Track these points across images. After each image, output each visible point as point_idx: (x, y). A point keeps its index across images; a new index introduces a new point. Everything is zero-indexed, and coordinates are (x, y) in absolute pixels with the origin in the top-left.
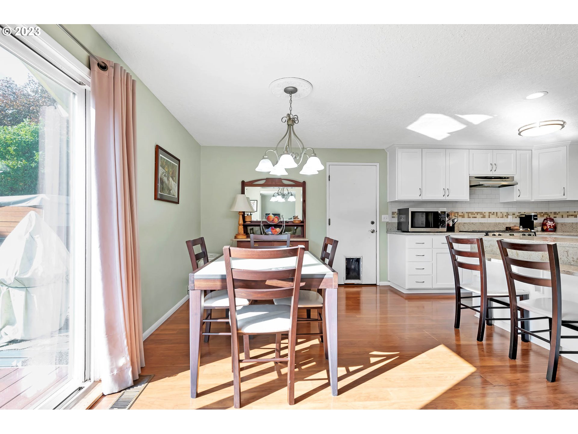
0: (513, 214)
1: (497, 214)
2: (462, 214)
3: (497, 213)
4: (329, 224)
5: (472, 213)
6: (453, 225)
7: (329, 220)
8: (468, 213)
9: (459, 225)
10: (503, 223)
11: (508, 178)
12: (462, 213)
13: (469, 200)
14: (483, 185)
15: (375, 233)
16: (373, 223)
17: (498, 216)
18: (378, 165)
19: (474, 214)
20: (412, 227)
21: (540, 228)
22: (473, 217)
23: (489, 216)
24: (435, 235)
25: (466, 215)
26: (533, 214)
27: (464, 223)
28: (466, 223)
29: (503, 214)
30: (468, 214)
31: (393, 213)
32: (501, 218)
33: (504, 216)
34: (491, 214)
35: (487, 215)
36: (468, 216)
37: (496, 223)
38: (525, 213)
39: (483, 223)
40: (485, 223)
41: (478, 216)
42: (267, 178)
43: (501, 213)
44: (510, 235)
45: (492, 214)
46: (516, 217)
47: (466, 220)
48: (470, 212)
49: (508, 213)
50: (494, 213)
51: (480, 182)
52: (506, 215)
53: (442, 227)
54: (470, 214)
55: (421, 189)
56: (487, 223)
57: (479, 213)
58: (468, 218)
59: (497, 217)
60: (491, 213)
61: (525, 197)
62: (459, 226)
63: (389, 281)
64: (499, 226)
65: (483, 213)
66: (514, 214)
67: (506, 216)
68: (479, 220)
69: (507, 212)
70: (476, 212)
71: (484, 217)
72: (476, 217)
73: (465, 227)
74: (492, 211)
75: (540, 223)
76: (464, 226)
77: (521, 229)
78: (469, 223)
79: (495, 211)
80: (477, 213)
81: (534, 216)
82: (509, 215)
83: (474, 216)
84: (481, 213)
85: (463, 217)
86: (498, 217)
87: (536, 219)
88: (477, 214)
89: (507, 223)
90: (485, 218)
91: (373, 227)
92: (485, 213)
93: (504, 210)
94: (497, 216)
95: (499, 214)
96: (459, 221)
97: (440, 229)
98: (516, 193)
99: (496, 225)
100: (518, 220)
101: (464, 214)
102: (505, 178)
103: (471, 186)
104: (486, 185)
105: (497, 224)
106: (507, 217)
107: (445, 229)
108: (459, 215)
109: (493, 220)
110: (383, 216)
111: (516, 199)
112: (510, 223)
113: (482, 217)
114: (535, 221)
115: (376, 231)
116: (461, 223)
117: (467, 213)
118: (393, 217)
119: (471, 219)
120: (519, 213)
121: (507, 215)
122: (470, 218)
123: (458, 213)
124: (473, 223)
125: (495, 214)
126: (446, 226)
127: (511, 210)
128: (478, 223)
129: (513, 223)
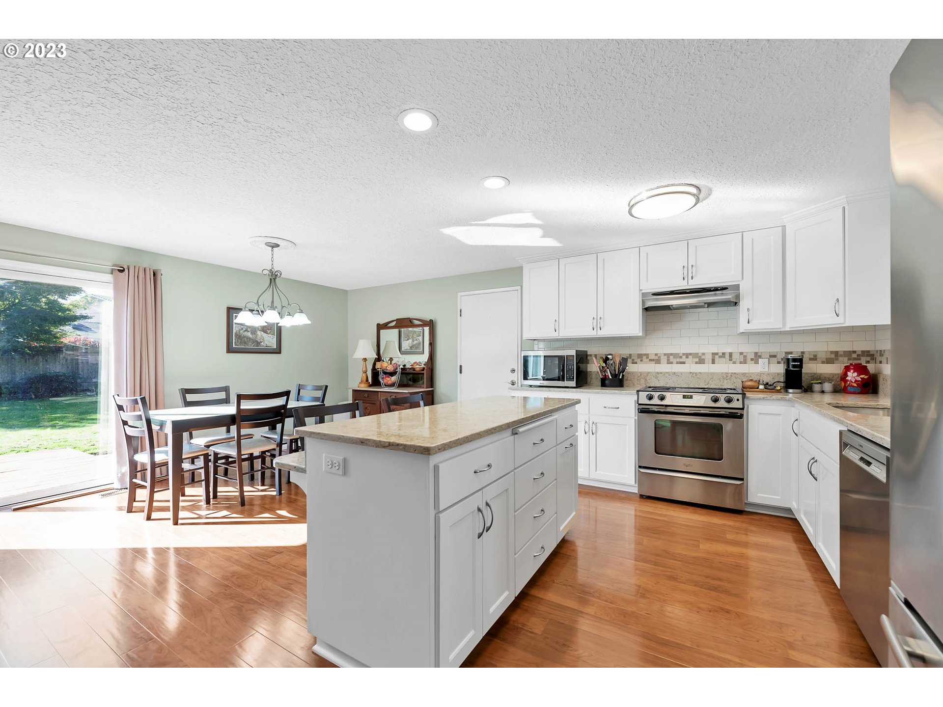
0: (771, 356)
1: (731, 356)
2: (656, 358)
3: (731, 354)
4: (461, 373)
5: (676, 355)
7: (461, 367)
8: (668, 355)
9: (647, 375)
10: (744, 374)
12: (656, 355)
13: (641, 335)
16: (513, 371)
17: (734, 360)
19: (681, 357)
22: (677, 363)
23: (713, 360)
25: (664, 360)
27: (658, 373)
28: (661, 373)
29: (745, 357)
30: (668, 357)
32: (741, 363)
33: (749, 360)
34: (717, 357)
35: (708, 358)
36: (668, 360)
37: (728, 373)
39: (696, 373)
41: (687, 360)
42: (397, 319)
43: (741, 353)
45: (720, 357)
46: (779, 363)
47: (664, 367)
48: (671, 354)
49: (759, 354)
50: (723, 354)
52: (753, 357)
53: (569, 379)
54: (671, 357)
56: (708, 373)
57: (690, 354)
58: (668, 363)
59: (731, 362)
60: (717, 354)
62: (648, 378)
64: (736, 380)
65: (700, 355)
66: (773, 356)
67: (752, 360)
68: (689, 367)
69: (756, 353)
70: (684, 354)
71: (701, 361)
72: (684, 363)
73: (659, 380)
74: (721, 351)
76: (656, 377)
78: (667, 373)
79: (728, 350)
80: (687, 355)
82: (760, 357)
83: (679, 360)
84: (695, 355)
85: (658, 361)
86: (734, 363)
88: (688, 357)
89: (753, 373)
90: (704, 364)
91: (514, 377)
92: (703, 354)
93: (749, 349)
94: (730, 360)
95: (736, 356)
96: (636, 368)
97: (566, 383)
99: (727, 376)
101: (659, 357)
103: (646, 309)
105: (730, 374)
106: (757, 362)
107: (573, 383)
108: (650, 358)
109: (722, 367)
111: (743, 327)
112: (760, 374)
113: (696, 363)
115: (517, 382)
116: (651, 372)
117: (665, 354)
119: (675, 365)
121: (757, 357)
122: (672, 363)
123: (647, 355)
124: (675, 373)
125: (727, 356)
126: (573, 378)
127: (766, 348)
128: (685, 373)
129: (769, 374)
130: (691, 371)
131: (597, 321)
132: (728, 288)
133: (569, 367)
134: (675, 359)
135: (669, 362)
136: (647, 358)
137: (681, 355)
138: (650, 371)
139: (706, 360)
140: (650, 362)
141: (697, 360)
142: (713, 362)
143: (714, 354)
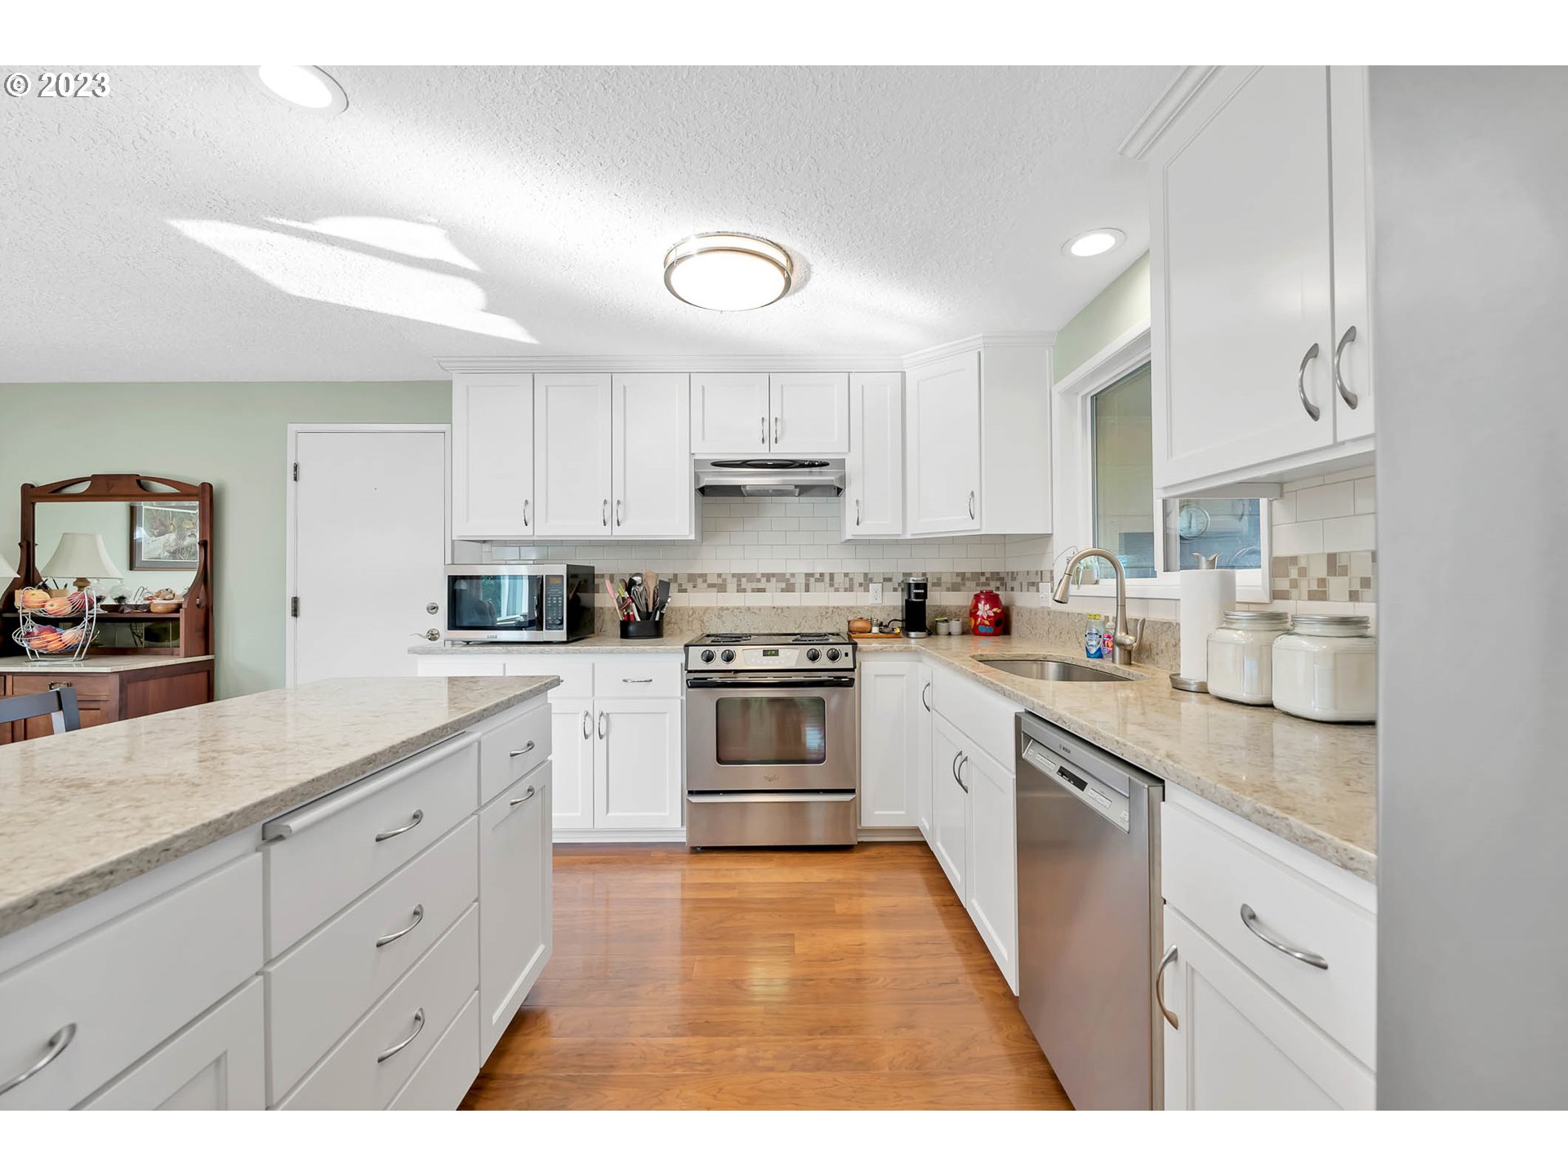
0: (885, 580)
1: (832, 579)
2: (720, 581)
3: (832, 576)
4: (295, 614)
5: (751, 577)
7: (295, 601)
8: (738, 577)
9: (704, 613)
10: (850, 609)
11: (823, 464)
12: (719, 575)
13: (693, 537)
16: (433, 608)
17: (836, 586)
19: (759, 581)
22: (753, 590)
23: (807, 585)
25: (732, 585)
27: (722, 609)
28: (727, 609)
29: (851, 580)
30: (739, 581)
32: (846, 590)
33: (856, 585)
34: (812, 580)
35: (800, 581)
36: (739, 585)
37: (827, 608)
39: (782, 608)
40: (788, 608)
41: (768, 586)
43: (846, 575)
45: (817, 580)
46: (895, 590)
47: (732, 599)
48: (744, 575)
49: (870, 576)
50: (822, 575)
52: (862, 581)
53: (552, 625)
54: (744, 580)
56: (796, 608)
57: (773, 575)
58: (738, 591)
59: (833, 589)
60: (812, 575)
64: (836, 618)
65: (788, 576)
66: (888, 580)
67: (861, 585)
68: (773, 598)
69: (866, 575)
70: (763, 575)
71: (790, 588)
72: (763, 590)
73: (723, 623)
74: (818, 570)
76: (719, 617)
79: (828, 570)
80: (768, 577)
82: (871, 581)
83: (755, 585)
84: (781, 577)
85: (722, 588)
86: (837, 590)
88: (769, 581)
89: (862, 607)
90: (794, 591)
91: (434, 622)
92: (793, 575)
93: (856, 568)
94: (831, 585)
95: (838, 580)
98: (851, 513)
99: (827, 613)
100: (899, 600)
101: (725, 580)
102: (813, 464)
103: (700, 491)
105: (831, 610)
106: (867, 590)
107: (561, 634)
108: (709, 582)
109: (820, 598)
111: (850, 531)
112: (872, 608)
113: (783, 590)
116: (711, 608)
117: (734, 575)
119: (749, 594)
120: (905, 575)
121: (868, 579)
122: (744, 591)
123: (704, 576)
124: (749, 608)
125: (827, 578)
126: (561, 624)
127: (878, 568)
128: (766, 608)
129: (883, 608)
130: (775, 605)
131: (613, 508)
132: (828, 464)
133: (552, 600)
134: (749, 584)
135: (740, 590)
136: (705, 581)
137: (759, 576)
138: (707, 605)
139: (797, 586)
140: (710, 589)
141: (784, 585)
142: (807, 590)
143: (808, 575)
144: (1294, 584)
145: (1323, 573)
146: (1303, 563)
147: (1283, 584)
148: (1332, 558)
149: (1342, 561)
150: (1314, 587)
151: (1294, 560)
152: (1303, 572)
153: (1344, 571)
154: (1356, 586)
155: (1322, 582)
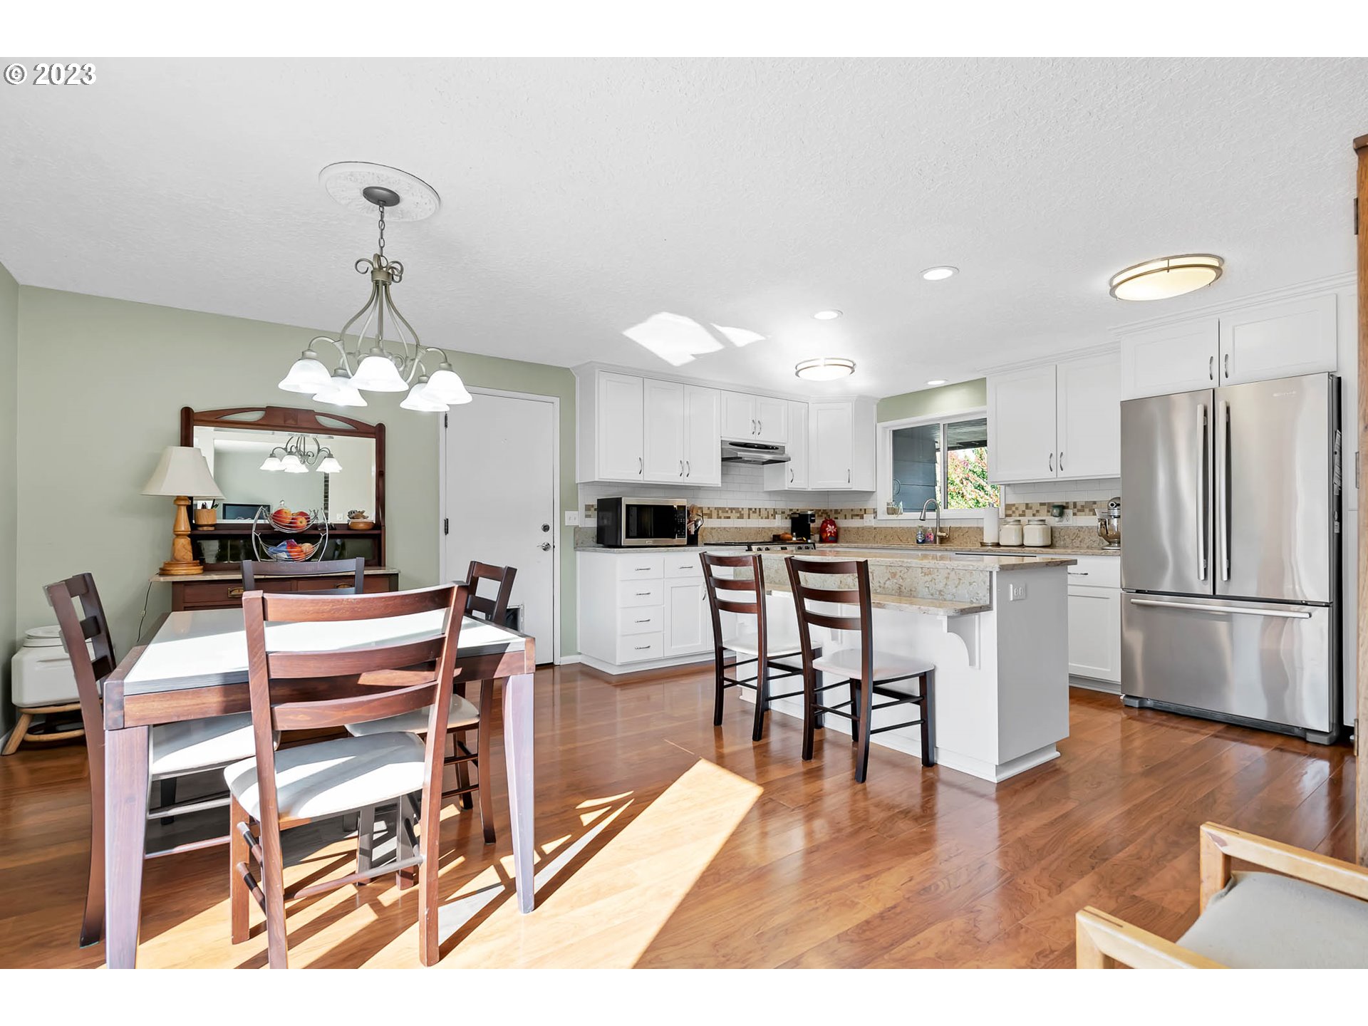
1: (760, 512)
2: (708, 512)
3: (760, 509)
4: (447, 532)
5: (723, 510)
6: (696, 532)
7: (447, 522)
8: (718, 509)
9: (704, 531)
10: (769, 528)
11: (777, 448)
12: (709, 508)
13: (720, 486)
14: (741, 458)
15: (550, 551)
16: (546, 528)
17: (762, 516)
18: (557, 400)
19: (727, 512)
20: (628, 536)
21: (817, 537)
22: (725, 518)
23: (749, 515)
24: (668, 551)
25: (715, 515)
26: (809, 513)
27: (712, 528)
28: (715, 528)
29: (768, 512)
30: (718, 512)
31: (588, 508)
32: (766, 518)
33: (770, 515)
34: (751, 512)
35: (745, 513)
36: (718, 514)
37: (760, 528)
38: (798, 510)
39: (740, 528)
40: (742, 528)
41: (732, 515)
42: (267, 407)
43: (766, 509)
44: (782, 548)
45: (753, 512)
46: (786, 518)
47: (715, 522)
48: (720, 509)
49: (776, 510)
50: (755, 509)
51: (739, 453)
52: (773, 513)
53: (681, 535)
54: (720, 511)
55: (642, 459)
56: (746, 528)
57: (734, 509)
58: (718, 518)
59: (760, 517)
61: (799, 484)
62: (704, 535)
63: (580, 654)
64: (763, 534)
65: (740, 510)
66: (783, 513)
67: (772, 515)
68: (734, 522)
69: (774, 509)
70: (729, 509)
71: (741, 517)
72: (729, 518)
73: (713, 537)
74: (754, 506)
75: (818, 528)
76: (711, 533)
77: (794, 539)
78: (719, 528)
79: (758, 507)
80: (732, 509)
81: (813, 515)
82: (776, 513)
83: (726, 515)
84: (737, 510)
85: (710, 516)
86: (762, 518)
87: (813, 521)
88: (732, 512)
89: (774, 528)
90: (743, 519)
91: (546, 538)
92: (743, 509)
93: (769, 504)
94: (760, 515)
95: (763, 512)
96: (706, 523)
97: (677, 540)
98: (788, 477)
99: (759, 531)
100: (787, 524)
101: (711, 511)
102: (773, 448)
103: (723, 460)
104: (746, 459)
106: (775, 518)
107: (685, 540)
108: (704, 512)
109: (755, 522)
110: (568, 514)
111: (788, 486)
112: (778, 528)
113: (738, 518)
114: (812, 525)
115: (554, 547)
116: (708, 528)
117: (716, 508)
118: (587, 516)
119: (723, 520)
120: (791, 510)
122: (720, 518)
123: (701, 508)
124: (725, 528)
125: (758, 511)
126: (685, 534)
127: (780, 506)
128: (732, 528)
129: (782, 528)
130: (736, 526)
132: (779, 447)
137: (727, 509)
139: (744, 516)
141: (738, 515)
142: (749, 518)
143: (750, 509)
144: (1014, 512)
145: (1024, 509)
146: (1017, 506)
147: (1010, 512)
148: (1027, 504)
149: (1030, 505)
150: (1021, 513)
151: (1014, 505)
152: (1017, 509)
153: (1031, 508)
154: (1035, 512)
155: (1024, 511)
